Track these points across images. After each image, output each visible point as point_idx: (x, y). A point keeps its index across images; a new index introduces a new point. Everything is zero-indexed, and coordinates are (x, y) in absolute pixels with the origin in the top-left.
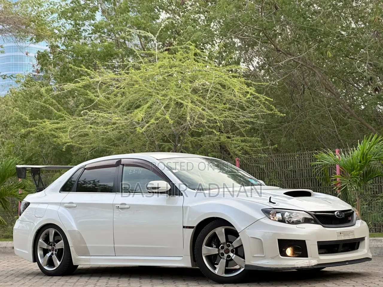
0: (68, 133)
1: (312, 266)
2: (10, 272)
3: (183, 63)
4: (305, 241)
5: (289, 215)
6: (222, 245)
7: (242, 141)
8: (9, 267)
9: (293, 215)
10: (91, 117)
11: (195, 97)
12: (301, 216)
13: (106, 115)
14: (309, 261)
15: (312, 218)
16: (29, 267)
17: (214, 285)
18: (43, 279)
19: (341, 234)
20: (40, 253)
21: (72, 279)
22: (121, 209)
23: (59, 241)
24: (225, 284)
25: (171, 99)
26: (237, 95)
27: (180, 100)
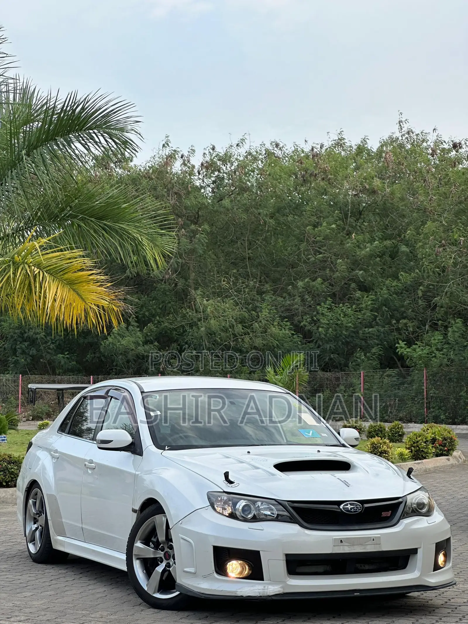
1: (269, 596)
6: (162, 545)
14: (265, 587)
19: (342, 542)
22: (89, 468)
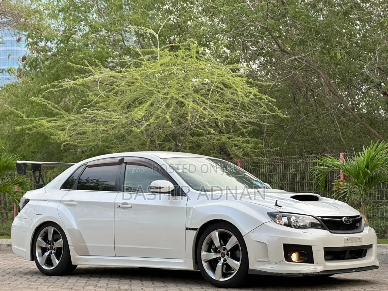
0: (67, 131)
1: (318, 272)
2: (7, 270)
3: (185, 61)
4: (311, 246)
5: (296, 219)
7: (243, 142)
8: (6, 265)
9: (299, 220)
10: (90, 115)
11: (197, 96)
12: (308, 221)
13: (105, 113)
14: (315, 267)
15: (319, 223)
16: (26, 266)
17: (218, 290)
18: (40, 279)
19: (348, 240)
20: (38, 251)
21: (71, 279)
22: (123, 208)
23: (58, 239)
24: (230, 289)
25: (172, 97)
26: (240, 95)
27: (181, 99)
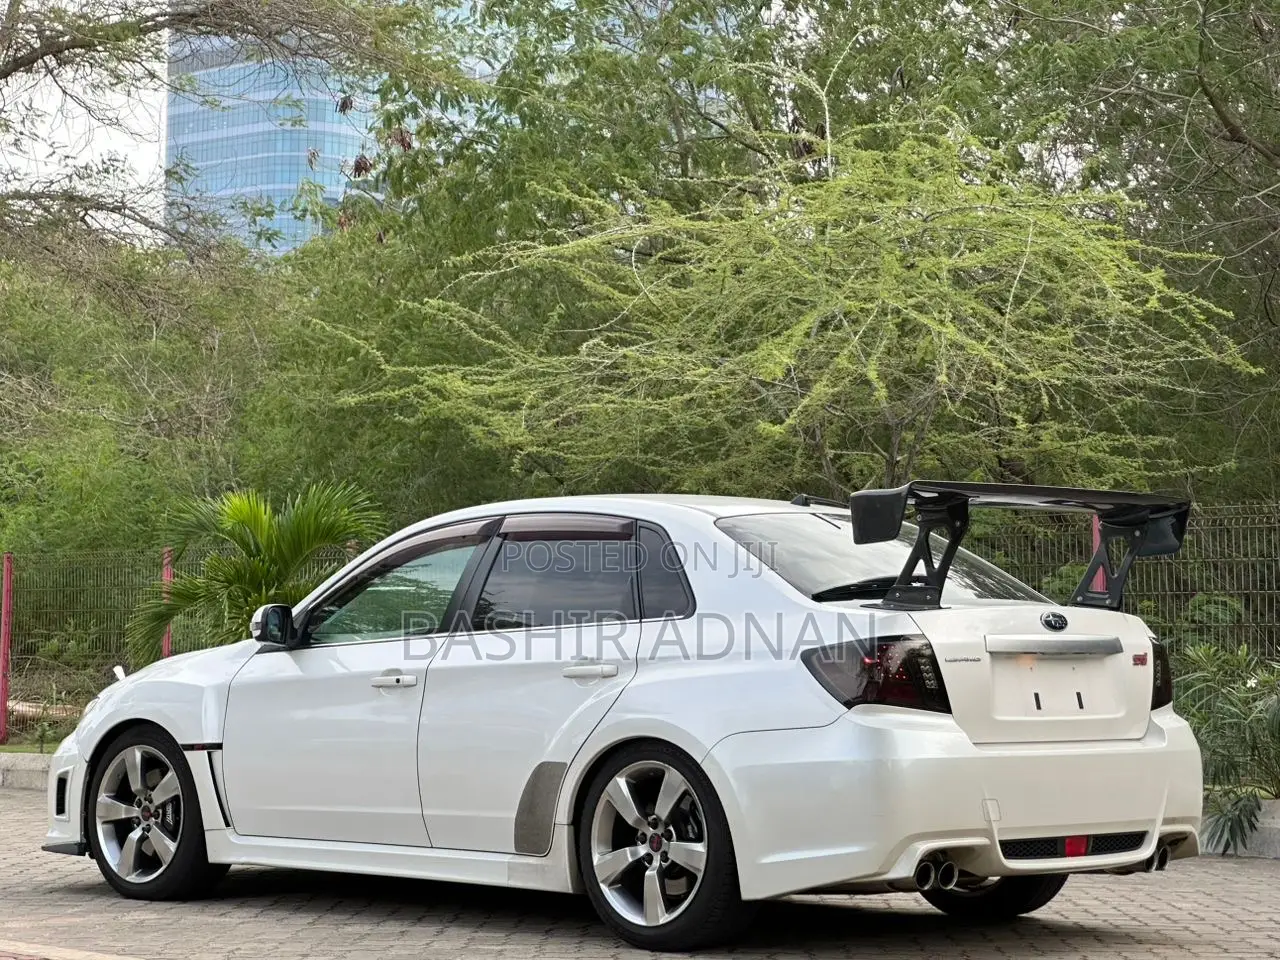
0: (524, 412)
3: (923, 180)
7: (1115, 451)
10: (607, 360)
25: (884, 308)
27: (914, 314)
